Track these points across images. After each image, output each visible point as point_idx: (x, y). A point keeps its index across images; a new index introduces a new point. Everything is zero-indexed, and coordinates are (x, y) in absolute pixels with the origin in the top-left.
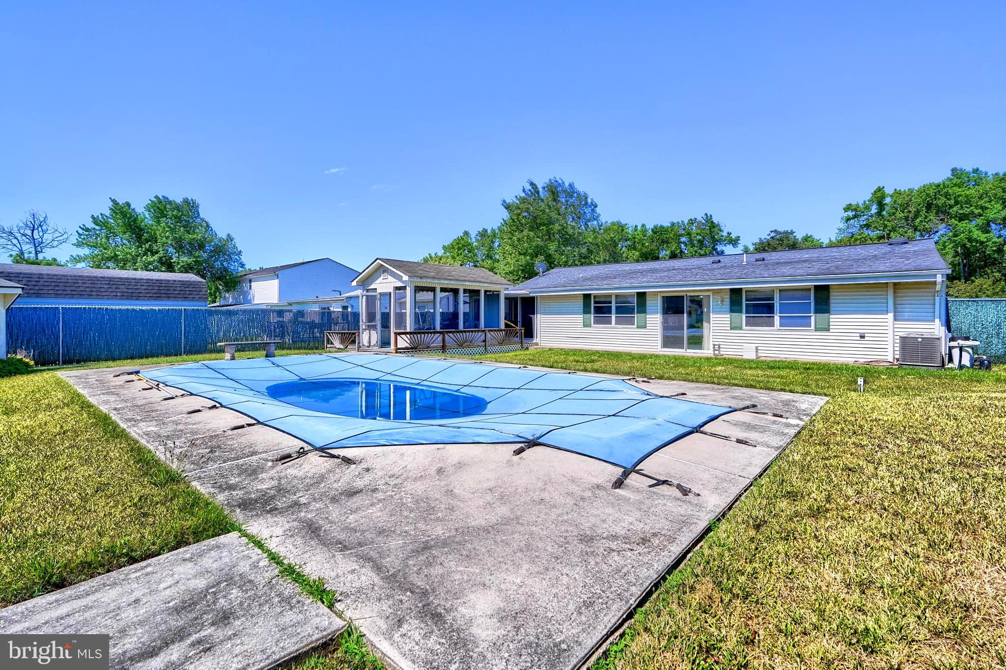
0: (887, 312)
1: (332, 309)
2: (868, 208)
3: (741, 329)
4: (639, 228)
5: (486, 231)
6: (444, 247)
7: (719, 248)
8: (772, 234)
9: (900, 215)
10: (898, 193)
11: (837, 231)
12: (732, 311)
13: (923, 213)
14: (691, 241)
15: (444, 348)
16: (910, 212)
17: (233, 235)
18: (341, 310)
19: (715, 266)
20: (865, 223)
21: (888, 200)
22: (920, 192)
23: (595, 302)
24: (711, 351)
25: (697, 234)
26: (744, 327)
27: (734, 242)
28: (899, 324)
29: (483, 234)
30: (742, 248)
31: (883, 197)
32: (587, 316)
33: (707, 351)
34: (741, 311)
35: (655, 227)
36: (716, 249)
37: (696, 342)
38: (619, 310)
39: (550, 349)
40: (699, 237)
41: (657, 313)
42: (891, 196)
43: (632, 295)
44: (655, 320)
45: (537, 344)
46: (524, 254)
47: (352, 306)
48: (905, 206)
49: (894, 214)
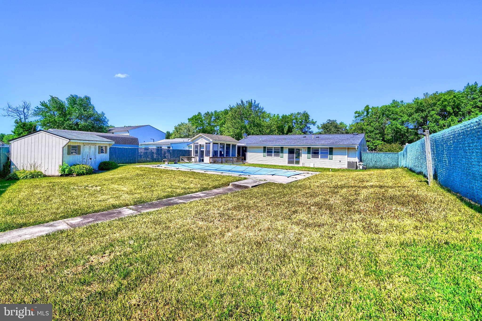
0: (346, 155)
1: (163, 147)
2: (363, 113)
3: (310, 158)
4: (276, 115)
5: (209, 113)
6: (189, 119)
7: (308, 125)
8: (328, 121)
9: (374, 116)
10: (373, 108)
11: (352, 121)
12: (308, 153)
13: (381, 117)
14: (297, 121)
15: (222, 163)
16: (377, 116)
17: (104, 112)
18: (167, 148)
19: (304, 138)
20: (362, 118)
21: (370, 110)
22: (381, 108)
23: (267, 149)
24: (302, 165)
25: (300, 119)
26: (311, 158)
27: (314, 124)
28: (349, 158)
29: (207, 114)
30: (317, 126)
31: (368, 109)
32: (265, 153)
33: (301, 165)
34: (310, 154)
35: (283, 115)
36: (306, 126)
37: (298, 162)
38: (275, 152)
39: (253, 164)
40: (300, 120)
41: (286, 153)
42: (371, 109)
43: (279, 148)
44: (286, 156)
45: (247, 162)
46: (237, 129)
47: (172, 147)
48: (376, 113)
49: (372, 116)
